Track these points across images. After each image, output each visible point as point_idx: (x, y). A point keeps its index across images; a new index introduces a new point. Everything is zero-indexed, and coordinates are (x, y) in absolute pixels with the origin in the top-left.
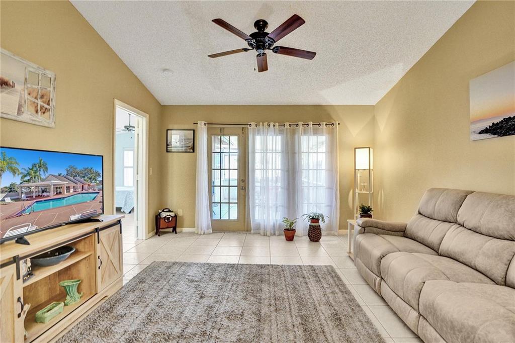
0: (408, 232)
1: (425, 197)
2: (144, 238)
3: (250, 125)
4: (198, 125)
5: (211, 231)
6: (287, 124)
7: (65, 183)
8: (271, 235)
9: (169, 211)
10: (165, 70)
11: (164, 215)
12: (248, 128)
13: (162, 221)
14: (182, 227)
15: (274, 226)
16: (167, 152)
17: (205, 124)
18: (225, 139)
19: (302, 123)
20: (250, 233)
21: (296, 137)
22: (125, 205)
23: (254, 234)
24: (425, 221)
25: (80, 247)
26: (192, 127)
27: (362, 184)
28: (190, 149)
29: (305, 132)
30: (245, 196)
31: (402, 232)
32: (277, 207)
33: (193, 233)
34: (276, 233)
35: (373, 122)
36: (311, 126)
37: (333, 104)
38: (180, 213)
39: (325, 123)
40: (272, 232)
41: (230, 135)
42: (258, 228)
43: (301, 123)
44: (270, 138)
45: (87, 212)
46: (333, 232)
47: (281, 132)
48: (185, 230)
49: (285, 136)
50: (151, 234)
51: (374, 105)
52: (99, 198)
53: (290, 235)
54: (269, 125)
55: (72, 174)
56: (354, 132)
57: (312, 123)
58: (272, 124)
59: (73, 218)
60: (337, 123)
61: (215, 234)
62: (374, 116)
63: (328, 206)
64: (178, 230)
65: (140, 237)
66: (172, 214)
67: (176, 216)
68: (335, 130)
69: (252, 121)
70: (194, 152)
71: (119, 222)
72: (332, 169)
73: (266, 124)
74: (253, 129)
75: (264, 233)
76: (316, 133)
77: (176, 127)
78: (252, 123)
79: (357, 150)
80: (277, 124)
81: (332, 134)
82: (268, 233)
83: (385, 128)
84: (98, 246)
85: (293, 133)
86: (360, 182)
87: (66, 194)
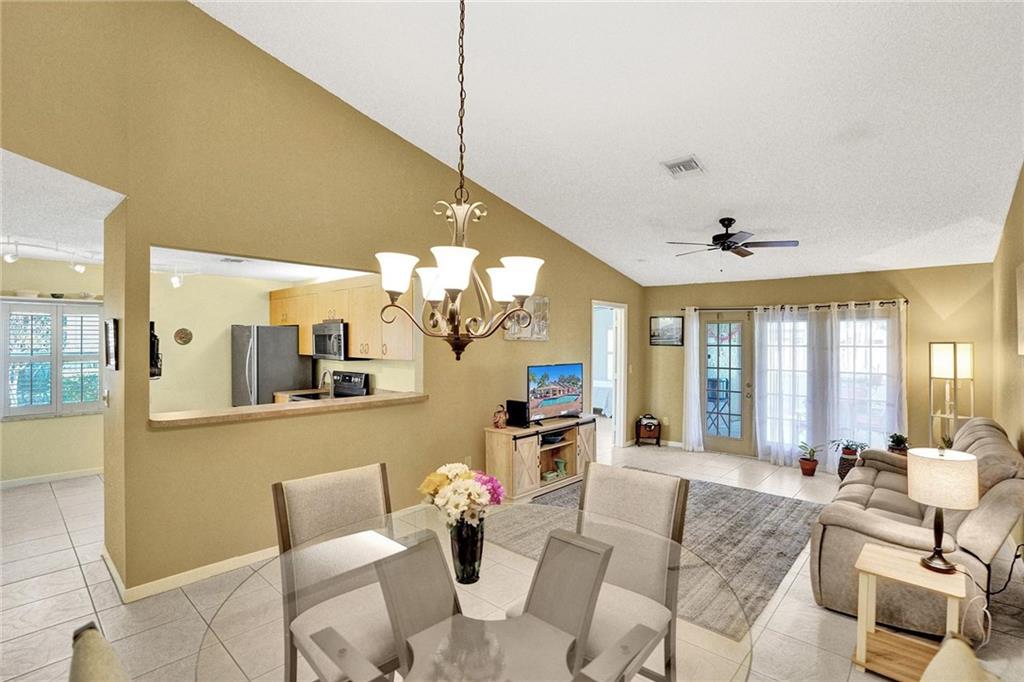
2: (622, 446)
3: (756, 309)
4: (687, 312)
5: (702, 449)
6: (812, 306)
7: (558, 387)
8: (785, 465)
9: (652, 418)
10: (640, 260)
11: (645, 422)
12: (753, 313)
13: (642, 429)
14: (667, 439)
16: (651, 344)
17: (695, 310)
18: (724, 327)
19: (837, 303)
22: (606, 407)
23: (762, 460)
25: (566, 435)
26: (681, 313)
28: (678, 342)
29: (843, 317)
30: (752, 407)
33: (680, 449)
35: (990, 293)
36: (852, 307)
38: (665, 421)
39: (879, 301)
40: (788, 462)
41: (730, 322)
42: (768, 453)
43: (834, 304)
44: (787, 325)
45: (572, 410)
47: (804, 317)
48: (671, 443)
50: (630, 443)
51: (991, 260)
52: (580, 400)
53: (809, 467)
54: (783, 309)
55: (562, 380)
56: (944, 312)
57: (853, 303)
58: (787, 307)
59: (563, 413)
61: (707, 453)
62: (992, 284)
64: (662, 442)
65: (617, 445)
66: (655, 422)
67: (659, 425)
68: (898, 312)
69: (758, 305)
70: (683, 345)
71: (594, 420)
73: (778, 307)
74: (760, 314)
75: (775, 461)
77: (660, 313)
79: (933, 345)
80: (795, 307)
81: (891, 316)
82: (781, 462)
84: (578, 437)
85: (824, 318)
87: (558, 395)
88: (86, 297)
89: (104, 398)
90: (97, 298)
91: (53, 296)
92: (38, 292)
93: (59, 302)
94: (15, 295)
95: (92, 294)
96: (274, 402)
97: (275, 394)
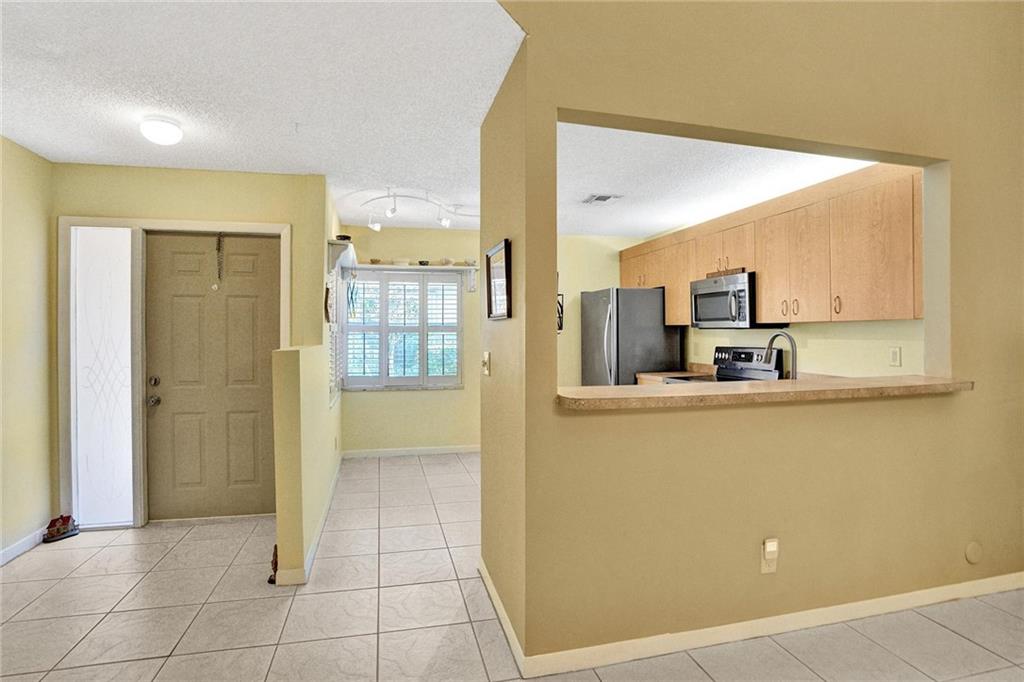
88: (447, 263)
89: (485, 364)
90: (455, 265)
91: (421, 263)
92: (408, 260)
93: (426, 270)
94: (392, 263)
95: (451, 259)
96: (636, 383)
97: (637, 376)
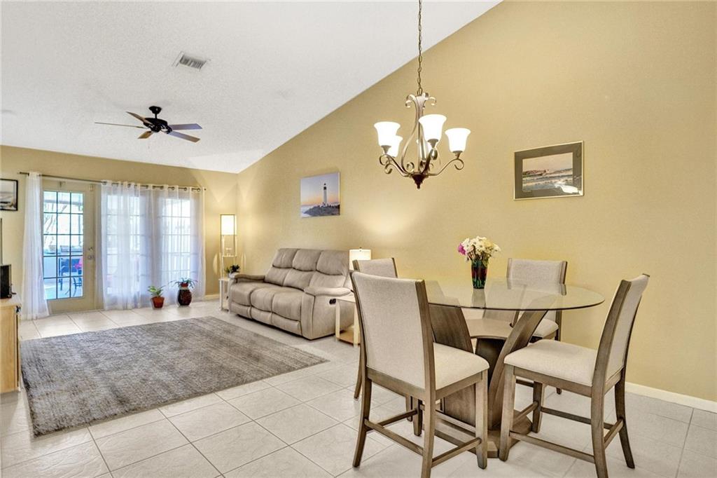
0: (266, 279)
1: (276, 254)
3: (105, 182)
4: (29, 177)
5: (47, 314)
6: (151, 185)
12: (100, 186)
15: (135, 298)
18: (64, 196)
19: (168, 186)
20: (104, 310)
21: (160, 199)
23: (108, 310)
24: (276, 270)
26: (15, 176)
27: (227, 249)
28: (11, 206)
29: (170, 196)
30: (94, 267)
31: (263, 280)
32: (138, 277)
34: (139, 304)
35: (236, 190)
36: (177, 189)
37: (200, 168)
39: (191, 188)
40: (133, 305)
41: (71, 191)
42: (115, 302)
43: (166, 186)
46: (199, 298)
47: (143, 193)
49: (148, 197)
51: (238, 172)
54: (129, 185)
56: (218, 198)
57: (178, 186)
58: (133, 184)
60: (204, 188)
61: (53, 317)
62: (237, 185)
63: (193, 272)
68: (201, 196)
69: (109, 179)
70: (17, 210)
72: (197, 235)
73: (126, 183)
74: (107, 187)
75: (124, 307)
76: (181, 197)
78: (108, 181)
79: (223, 216)
80: (139, 185)
81: (197, 198)
82: (129, 306)
83: (247, 198)
85: (157, 196)
86: (225, 247)
